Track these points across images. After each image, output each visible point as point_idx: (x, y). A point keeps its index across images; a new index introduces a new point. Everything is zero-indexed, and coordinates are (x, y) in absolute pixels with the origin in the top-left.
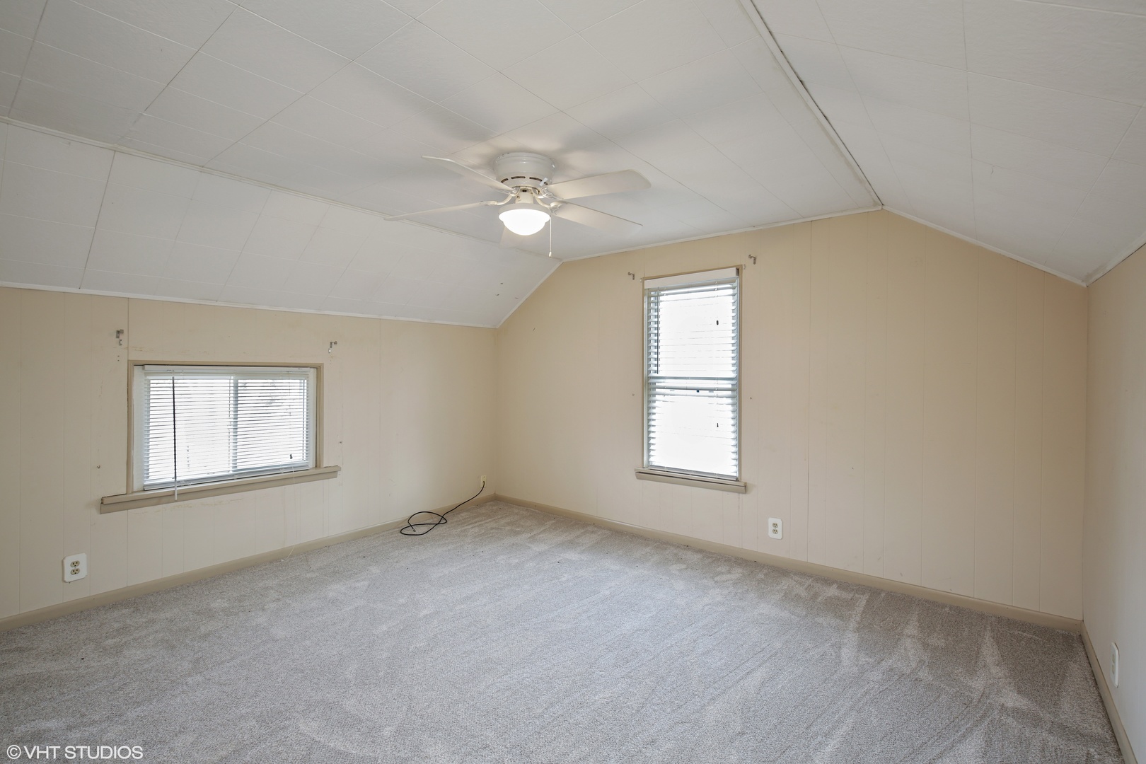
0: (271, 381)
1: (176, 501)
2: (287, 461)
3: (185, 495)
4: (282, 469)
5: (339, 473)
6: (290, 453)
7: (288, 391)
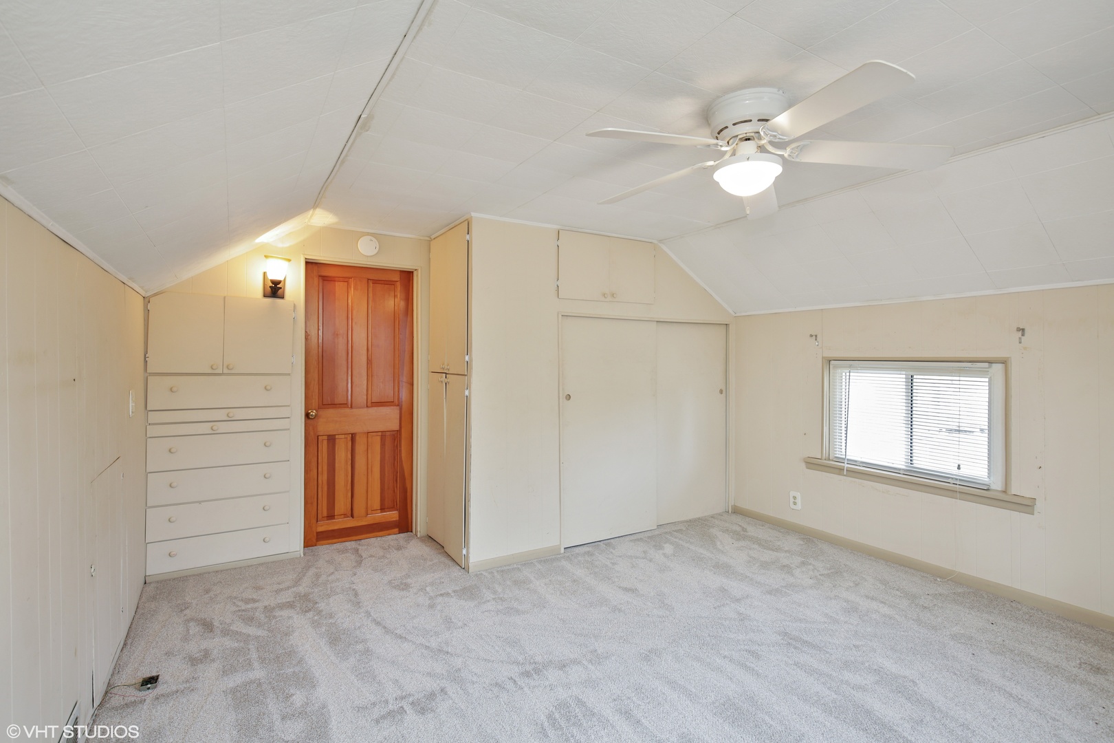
0: (958, 378)
1: (845, 475)
2: (954, 471)
3: (852, 473)
4: (952, 478)
5: (1035, 506)
6: (960, 462)
7: (958, 390)
